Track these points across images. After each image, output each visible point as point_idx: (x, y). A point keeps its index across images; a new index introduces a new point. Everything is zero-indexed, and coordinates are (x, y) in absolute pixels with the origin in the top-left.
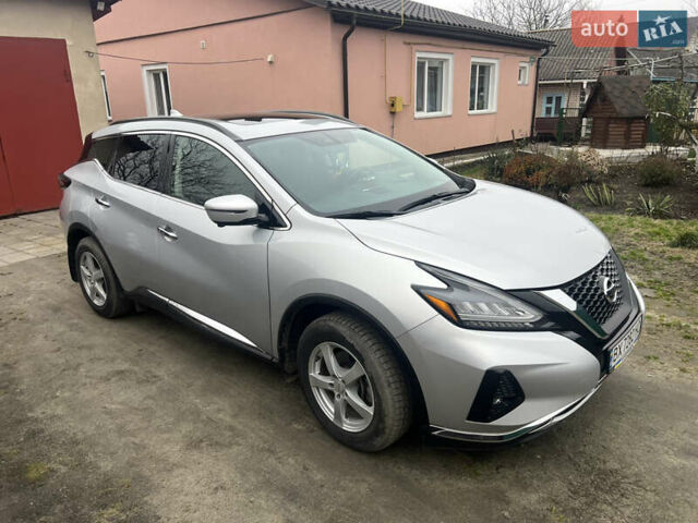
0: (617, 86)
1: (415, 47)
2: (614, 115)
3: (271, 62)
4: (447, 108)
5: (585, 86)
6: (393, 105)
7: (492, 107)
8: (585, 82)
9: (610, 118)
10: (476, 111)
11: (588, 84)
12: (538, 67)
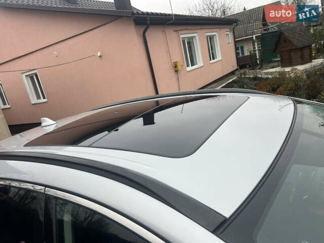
0: (290, 32)
1: (180, 32)
2: (294, 48)
3: (100, 56)
4: (200, 63)
5: (254, 39)
6: (176, 67)
7: (219, 57)
8: (254, 36)
9: (291, 50)
10: (212, 61)
11: (256, 37)
12: (234, 33)
